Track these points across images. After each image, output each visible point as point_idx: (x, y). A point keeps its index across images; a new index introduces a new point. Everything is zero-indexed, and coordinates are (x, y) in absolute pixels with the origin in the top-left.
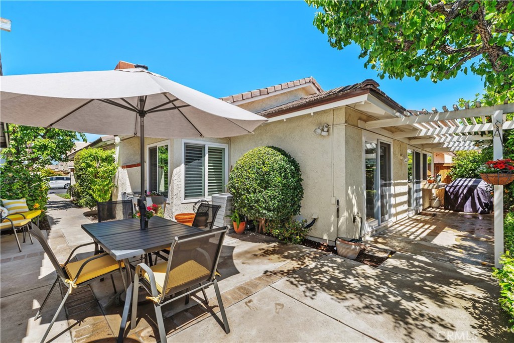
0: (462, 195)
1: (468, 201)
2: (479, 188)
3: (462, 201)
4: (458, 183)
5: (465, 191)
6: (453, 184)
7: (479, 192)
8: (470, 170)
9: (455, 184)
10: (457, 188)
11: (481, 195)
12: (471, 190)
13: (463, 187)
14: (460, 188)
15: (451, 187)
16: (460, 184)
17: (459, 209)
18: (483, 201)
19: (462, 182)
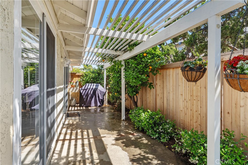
0: (90, 95)
1: (93, 98)
2: (99, 90)
3: (90, 99)
4: (88, 87)
5: (92, 92)
6: (85, 88)
7: (99, 93)
8: (92, 78)
9: (86, 88)
10: (88, 90)
11: (99, 94)
12: (95, 91)
13: (91, 89)
14: (89, 90)
15: (84, 90)
16: (89, 87)
17: (88, 105)
18: (100, 98)
19: (89, 86)
